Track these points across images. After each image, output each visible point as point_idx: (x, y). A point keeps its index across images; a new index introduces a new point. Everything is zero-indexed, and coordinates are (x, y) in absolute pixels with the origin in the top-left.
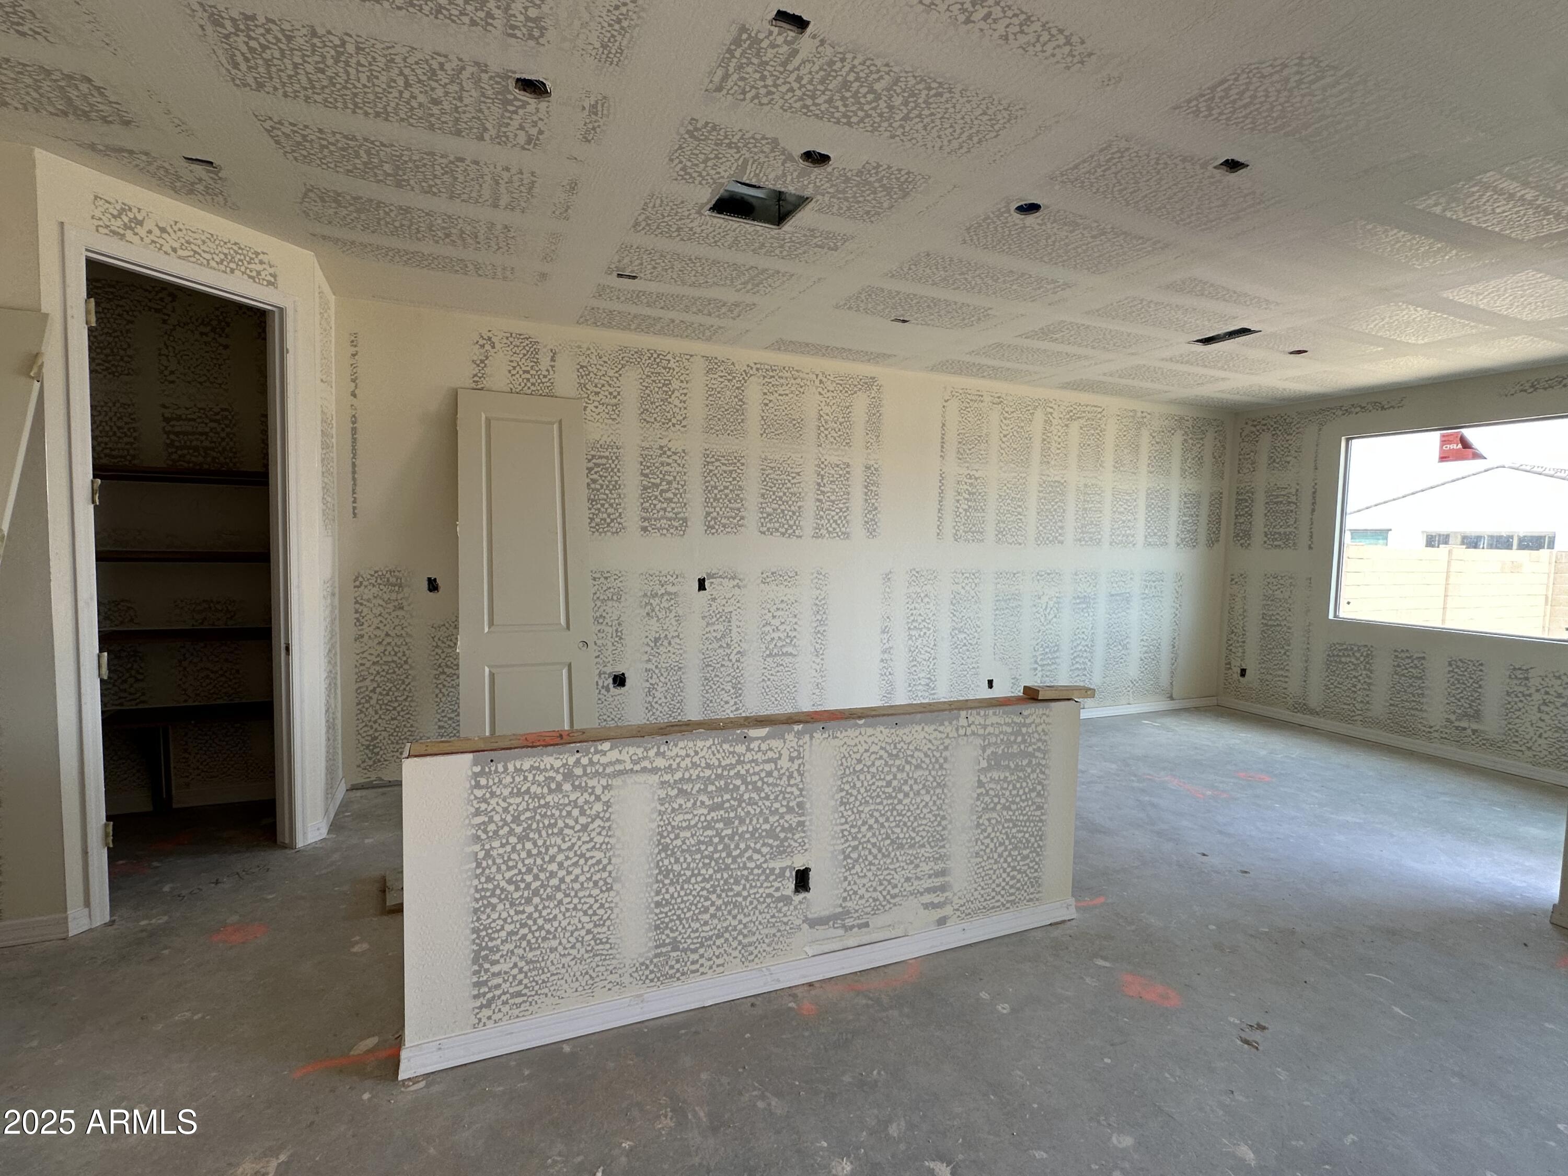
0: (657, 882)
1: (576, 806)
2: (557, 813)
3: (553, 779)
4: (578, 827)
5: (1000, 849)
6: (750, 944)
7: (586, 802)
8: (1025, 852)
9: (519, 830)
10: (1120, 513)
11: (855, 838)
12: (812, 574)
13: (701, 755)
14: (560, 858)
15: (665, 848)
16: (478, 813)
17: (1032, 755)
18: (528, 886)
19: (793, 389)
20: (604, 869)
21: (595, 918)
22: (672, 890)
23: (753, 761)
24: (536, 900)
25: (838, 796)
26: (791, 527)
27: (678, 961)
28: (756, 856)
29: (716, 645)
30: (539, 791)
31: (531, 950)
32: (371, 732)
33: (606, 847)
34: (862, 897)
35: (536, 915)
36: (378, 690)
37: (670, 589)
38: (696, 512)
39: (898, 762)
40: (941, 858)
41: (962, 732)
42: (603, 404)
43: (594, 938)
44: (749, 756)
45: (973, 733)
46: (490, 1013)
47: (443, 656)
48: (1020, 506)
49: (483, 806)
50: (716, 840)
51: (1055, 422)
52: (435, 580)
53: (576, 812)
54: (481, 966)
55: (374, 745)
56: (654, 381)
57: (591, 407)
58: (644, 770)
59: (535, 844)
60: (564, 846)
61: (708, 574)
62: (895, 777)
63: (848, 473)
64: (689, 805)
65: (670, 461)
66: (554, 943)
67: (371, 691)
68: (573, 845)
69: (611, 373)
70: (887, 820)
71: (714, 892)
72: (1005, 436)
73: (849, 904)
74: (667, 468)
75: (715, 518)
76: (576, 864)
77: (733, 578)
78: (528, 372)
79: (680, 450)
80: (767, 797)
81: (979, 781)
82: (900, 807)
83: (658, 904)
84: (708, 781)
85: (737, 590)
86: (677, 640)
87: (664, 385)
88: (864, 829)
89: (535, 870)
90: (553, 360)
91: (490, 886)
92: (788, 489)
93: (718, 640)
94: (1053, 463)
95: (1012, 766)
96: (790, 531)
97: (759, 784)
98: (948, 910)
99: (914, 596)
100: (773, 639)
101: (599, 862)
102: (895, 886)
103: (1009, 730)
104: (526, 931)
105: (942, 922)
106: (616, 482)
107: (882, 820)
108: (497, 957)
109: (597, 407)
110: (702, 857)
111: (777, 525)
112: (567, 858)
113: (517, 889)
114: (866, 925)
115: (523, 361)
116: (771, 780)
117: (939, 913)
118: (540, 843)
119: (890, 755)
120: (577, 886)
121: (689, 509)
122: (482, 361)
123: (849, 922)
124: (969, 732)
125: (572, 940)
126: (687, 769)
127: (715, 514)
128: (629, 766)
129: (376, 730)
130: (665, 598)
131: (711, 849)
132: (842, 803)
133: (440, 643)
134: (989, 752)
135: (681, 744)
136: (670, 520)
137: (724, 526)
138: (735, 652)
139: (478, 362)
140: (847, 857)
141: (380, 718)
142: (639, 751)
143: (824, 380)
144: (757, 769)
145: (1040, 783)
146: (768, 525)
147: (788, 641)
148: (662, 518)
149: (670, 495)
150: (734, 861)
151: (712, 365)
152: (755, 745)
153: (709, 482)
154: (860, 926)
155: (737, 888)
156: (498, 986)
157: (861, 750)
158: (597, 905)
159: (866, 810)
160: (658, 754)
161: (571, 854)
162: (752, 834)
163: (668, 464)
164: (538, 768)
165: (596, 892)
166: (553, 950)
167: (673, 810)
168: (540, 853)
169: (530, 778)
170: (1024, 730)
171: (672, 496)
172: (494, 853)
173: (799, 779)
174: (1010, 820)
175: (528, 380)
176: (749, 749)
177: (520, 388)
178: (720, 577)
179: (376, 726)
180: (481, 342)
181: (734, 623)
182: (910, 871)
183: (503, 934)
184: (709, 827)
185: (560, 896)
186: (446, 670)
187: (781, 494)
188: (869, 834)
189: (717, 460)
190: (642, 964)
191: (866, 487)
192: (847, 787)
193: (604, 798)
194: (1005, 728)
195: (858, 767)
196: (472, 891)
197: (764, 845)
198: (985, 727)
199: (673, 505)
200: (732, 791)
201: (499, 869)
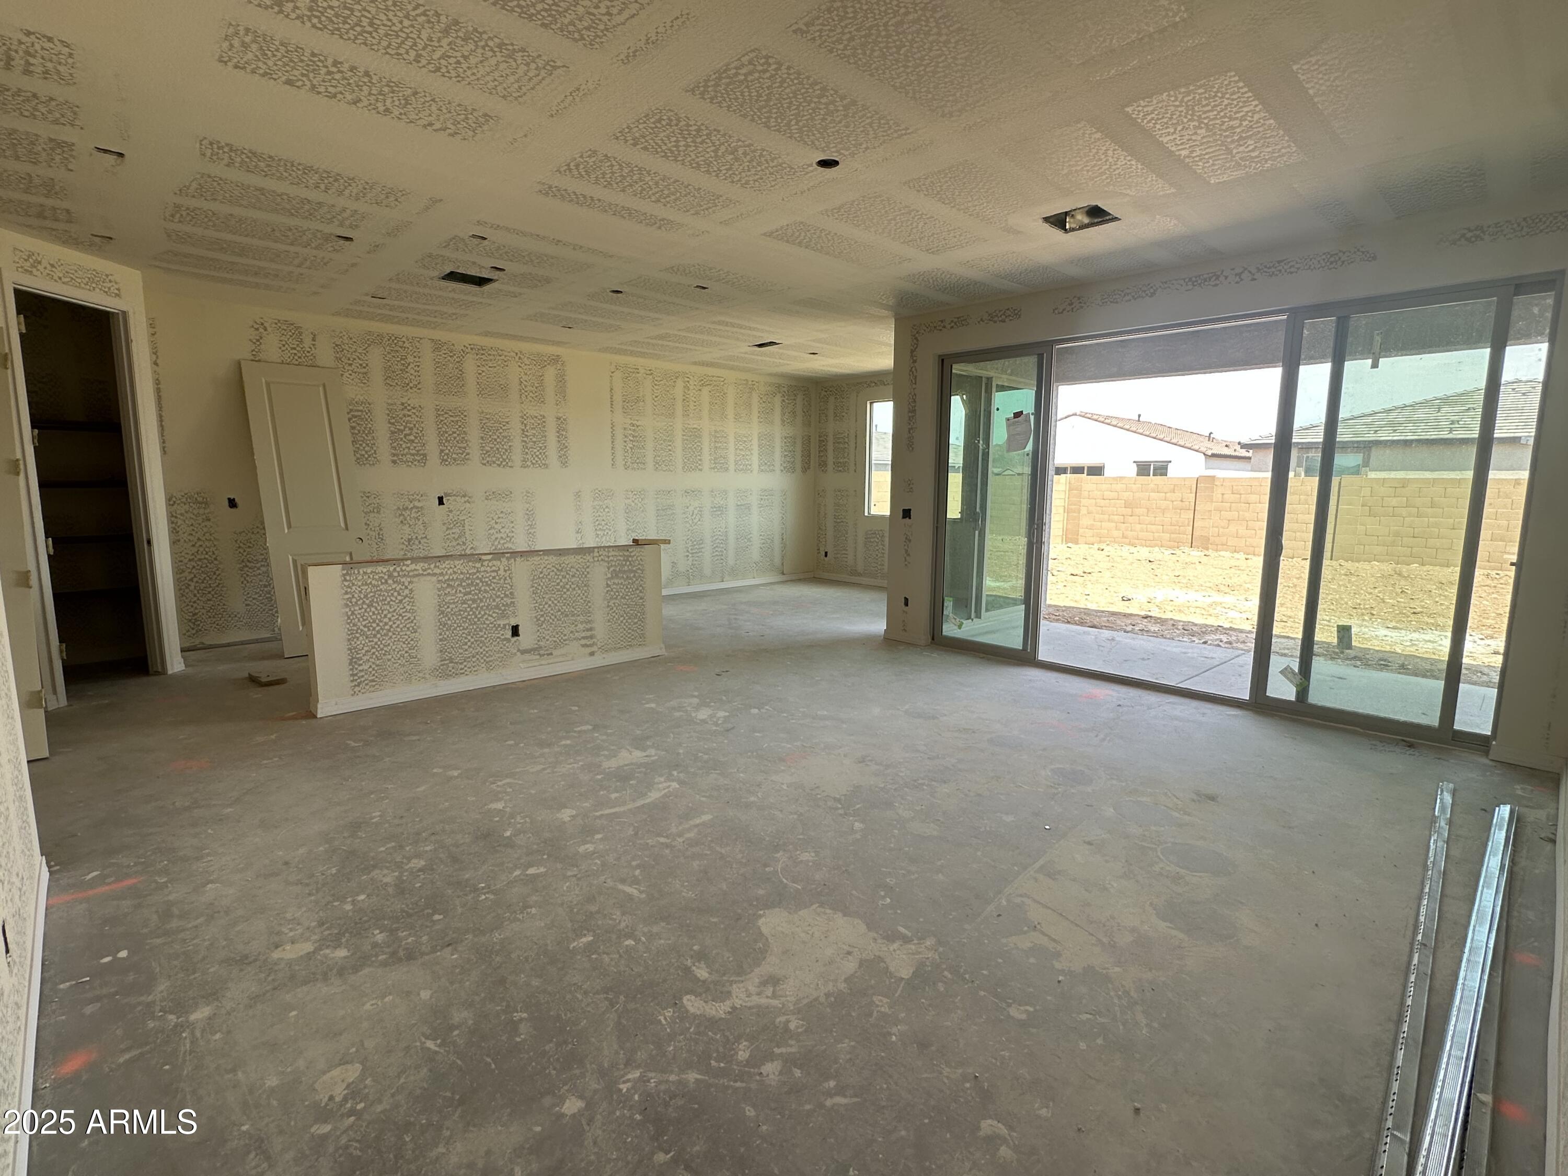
0: (440, 629)
1: (396, 591)
2: (386, 594)
3: (383, 578)
4: (397, 601)
5: (622, 619)
6: (490, 661)
7: (401, 589)
8: (636, 620)
9: (367, 602)
10: (741, 450)
11: (542, 611)
12: (523, 493)
13: (458, 567)
14: (389, 616)
15: (443, 612)
16: (346, 593)
17: (635, 572)
18: (374, 629)
19: (499, 363)
20: (412, 622)
21: (409, 645)
22: (447, 633)
23: (485, 571)
24: (379, 636)
25: (531, 590)
26: (504, 460)
27: (453, 668)
28: (490, 618)
29: (454, 543)
30: (376, 583)
31: (378, 659)
32: (192, 610)
33: (413, 611)
34: (547, 640)
35: (379, 643)
36: (195, 580)
37: (417, 504)
38: (432, 448)
39: (562, 574)
40: (589, 622)
41: (596, 559)
42: (355, 373)
43: (409, 655)
44: (482, 569)
45: (602, 560)
46: (359, 689)
47: (245, 554)
48: (670, 445)
49: (349, 590)
50: (468, 609)
51: (691, 387)
52: (234, 499)
53: (396, 594)
54: (353, 666)
55: (195, 619)
56: (394, 356)
57: (347, 374)
58: (429, 574)
59: (376, 608)
60: (391, 610)
61: (445, 494)
62: (561, 581)
63: (544, 422)
64: (454, 591)
65: (410, 413)
66: (390, 657)
67: (190, 580)
68: (395, 610)
69: (360, 350)
70: (559, 602)
71: (469, 635)
72: (656, 397)
73: (541, 643)
74: (409, 418)
75: (448, 454)
76: (397, 619)
77: (464, 496)
78: (295, 349)
79: (417, 405)
80: (494, 589)
81: (607, 584)
82: (565, 596)
83: (441, 640)
84: (462, 580)
85: (468, 505)
86: (425, 540)
87: (401, 359)
88: (546, 606)
89: (377, 621)
90: (314, 340)
91: (355, 628)
92: (500, 433)
93: (456, 540)
94: (691, 415)
95: (625, 577)
96: (506, 464)
97: (489, 582)
98: (595, 649)
99: (598, 507)
100: (497, 538)
101: (409, 618)
102: (565, 635)
103: (622, 559)
104: (374, 650)
105: (592, 654)
106: (370, 428)
107: (556, 602)
108: (361, 662)
109: (351, 375)
110: (462, 618)
111: (494, 459)
112: (393, 616)
113: (369, 630)
114: (551, 654)
115: (290, 340)
116: (495, 581)
117: (589, 650)
118: (379, 608)
119: (558, 570)
120: (399, 630)
121: (427, 447)
122: (258, 340)
123: (542, 652)
124: (600, 559)
125: (399, 656)
126: (451, 574)
127: (447, 451)
128: (421, 572)
129: (196, 608)
130: (414, 510)
131: (466, 614)
132: (533, 593)
133: (241, 545)
134: (611, 569)
135: (447, 562)
136: (413, 455)
137: (455, 459)
138: (469, 547)
139: (254, 341)
140: (538, 620)
141: (198, 599)
142: (426, 565)
143: (522, 356)
144: (488, 575)
145: (641, 586)
146: (488, 459)
147: (508, 539)
148: (407, 454)
149: (412, 437)
150: (479, 620)
151: (438, 346)
152: (486, 563)
153: (441, 428)
154: (548, 655)
155: (481, 634)
156: (363, 676)
157: (542, 567)
158: (409, 640)
159: (547, 596)
160: (435, 567)
161: (395, 614)
162: (487, 607)
163: (409, 416)
164: (375, 572)
165: (408, 633)
166: (389, 660)
167: (445, 594)
168: (379, 613)
169: (371, 576)
170: (630, 559)
171: (413, 438)
172: (356, 612)
173: (510, 581)
174: (626, 604)
175: (295, 354)
176: (482, 565)
177: (289, 360)
178: (454, 495)
179: (195, 605)
180: (256, 326)
181: (467, 527)
182: (572, 628)
183: (363, 651)
184: (464, 603)
185: (390, 634)
186: (248, 564)
187: (496, 437)
188: (549, 609)
189: (446, 413)
190: (435, 669)
191: (558, 432)
192: (536, 585)
193: (409, 587)
194: (619, 558)
195: (541, 576)
196: (346, 630)
197: (494, 612)
198: (608, 557)
199: (415, 445)
200: (475, 586)
201: (359, 620)
